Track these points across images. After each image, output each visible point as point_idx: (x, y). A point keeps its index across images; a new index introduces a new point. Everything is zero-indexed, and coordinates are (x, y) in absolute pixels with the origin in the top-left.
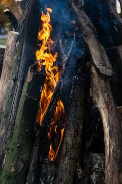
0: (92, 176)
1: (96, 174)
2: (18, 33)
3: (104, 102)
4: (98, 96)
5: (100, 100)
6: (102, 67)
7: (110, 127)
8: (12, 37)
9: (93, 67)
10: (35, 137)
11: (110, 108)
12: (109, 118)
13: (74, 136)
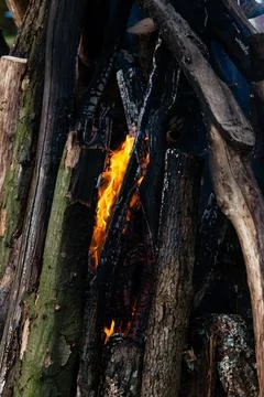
0: (222, 364)
1: (230, 359)
2: (25, 61)
3: (243, 202)
4: (230, 190)
5: (236, 198)
6: (233, 128)
7: (261, 256)
8: (10, 68)
9: (214, 129)
10: (88, 287)
11: (257, 216)
12: (257, 237)
13: (179, 280)
